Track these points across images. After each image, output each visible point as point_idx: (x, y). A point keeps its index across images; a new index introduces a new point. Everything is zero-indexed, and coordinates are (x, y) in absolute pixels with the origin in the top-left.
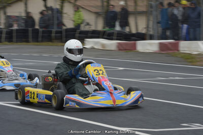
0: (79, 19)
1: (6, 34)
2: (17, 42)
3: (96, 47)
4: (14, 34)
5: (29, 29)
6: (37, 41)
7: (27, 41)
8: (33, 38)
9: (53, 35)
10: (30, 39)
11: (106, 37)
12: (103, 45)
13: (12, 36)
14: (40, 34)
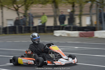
0: (45, 20)
1: (3, 30)
2: (10, 33)
3: (63, 35)
4: (8, 30)
5: (17, 26)
6: (22, 33)
7: (16, 33)
8: (19, 31)
9: (31, 29)
10: (17, 32)
11: (64, 29)
12: (68, 34)
13: (6, 30)
14: (23, 29)
